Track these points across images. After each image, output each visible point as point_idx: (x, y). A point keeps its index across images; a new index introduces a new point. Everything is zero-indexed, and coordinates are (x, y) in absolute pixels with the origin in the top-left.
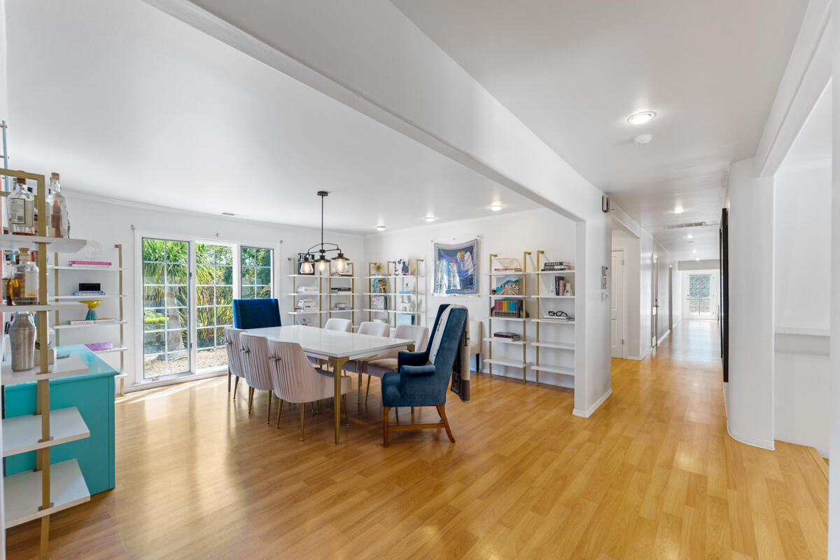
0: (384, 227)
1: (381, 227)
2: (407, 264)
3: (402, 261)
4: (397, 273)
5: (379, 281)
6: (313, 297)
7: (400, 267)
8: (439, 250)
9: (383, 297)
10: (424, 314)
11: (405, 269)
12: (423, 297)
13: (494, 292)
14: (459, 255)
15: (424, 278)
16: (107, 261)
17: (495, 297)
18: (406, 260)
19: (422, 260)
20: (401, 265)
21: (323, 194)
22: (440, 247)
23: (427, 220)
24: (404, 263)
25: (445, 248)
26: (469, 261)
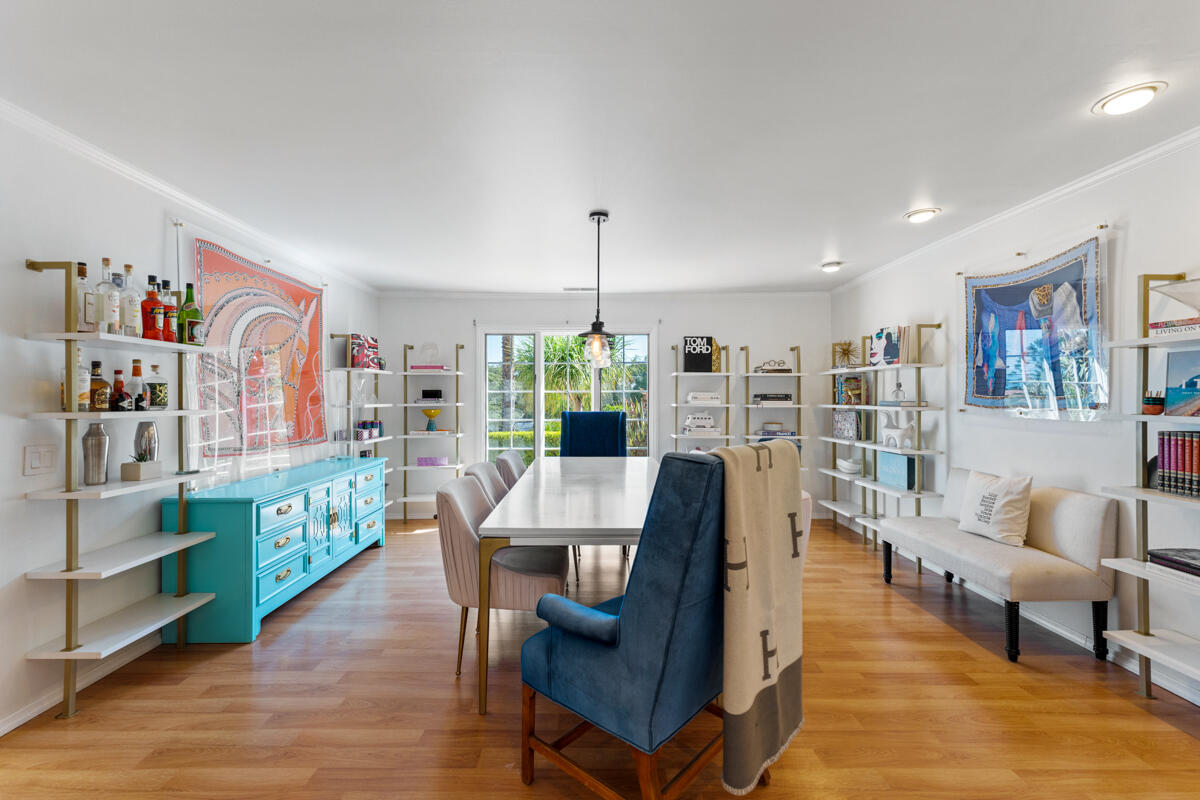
0: (838, 263)
1: (829, 264)
2: (894, 338)
3: (885, 333)
4: (874, 360)
5: (848, 379)
6: (712, 411)
7: (880, 345)
8: (978, 293)
9: (854, 414)
10: (944, 457)
11: (892, 352)
12: (942, 415)
13: (1156, 405)
14: (1034, 299)
15: (944, 369)
16: (439, 365)
17: (1159, 424)
18: (894, 331)
19: (939, 326)
20: (884, 342)
21: (599, 215)
22: (980, 284)
23: (915, 219)
24: (889, 336)
25: (992, 283)
26: (1069, 309)
